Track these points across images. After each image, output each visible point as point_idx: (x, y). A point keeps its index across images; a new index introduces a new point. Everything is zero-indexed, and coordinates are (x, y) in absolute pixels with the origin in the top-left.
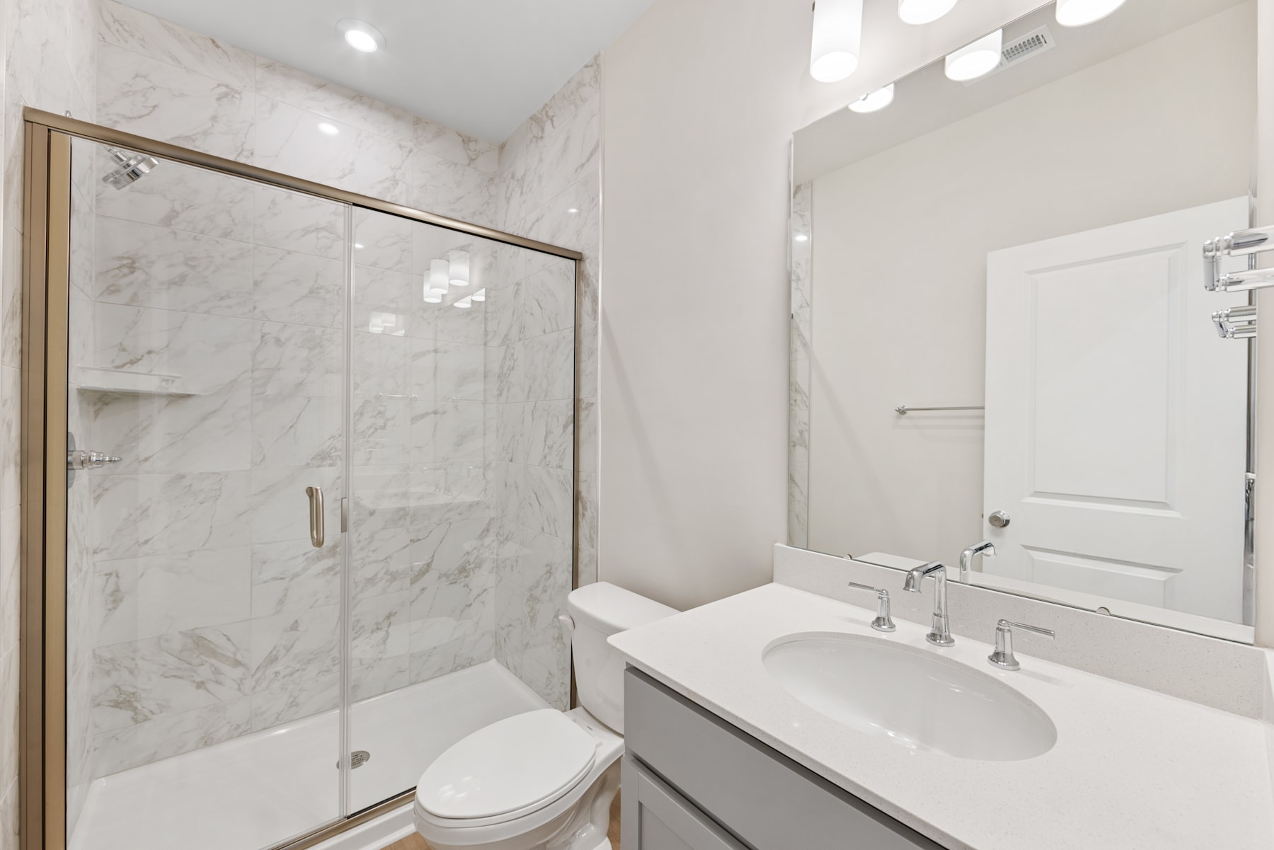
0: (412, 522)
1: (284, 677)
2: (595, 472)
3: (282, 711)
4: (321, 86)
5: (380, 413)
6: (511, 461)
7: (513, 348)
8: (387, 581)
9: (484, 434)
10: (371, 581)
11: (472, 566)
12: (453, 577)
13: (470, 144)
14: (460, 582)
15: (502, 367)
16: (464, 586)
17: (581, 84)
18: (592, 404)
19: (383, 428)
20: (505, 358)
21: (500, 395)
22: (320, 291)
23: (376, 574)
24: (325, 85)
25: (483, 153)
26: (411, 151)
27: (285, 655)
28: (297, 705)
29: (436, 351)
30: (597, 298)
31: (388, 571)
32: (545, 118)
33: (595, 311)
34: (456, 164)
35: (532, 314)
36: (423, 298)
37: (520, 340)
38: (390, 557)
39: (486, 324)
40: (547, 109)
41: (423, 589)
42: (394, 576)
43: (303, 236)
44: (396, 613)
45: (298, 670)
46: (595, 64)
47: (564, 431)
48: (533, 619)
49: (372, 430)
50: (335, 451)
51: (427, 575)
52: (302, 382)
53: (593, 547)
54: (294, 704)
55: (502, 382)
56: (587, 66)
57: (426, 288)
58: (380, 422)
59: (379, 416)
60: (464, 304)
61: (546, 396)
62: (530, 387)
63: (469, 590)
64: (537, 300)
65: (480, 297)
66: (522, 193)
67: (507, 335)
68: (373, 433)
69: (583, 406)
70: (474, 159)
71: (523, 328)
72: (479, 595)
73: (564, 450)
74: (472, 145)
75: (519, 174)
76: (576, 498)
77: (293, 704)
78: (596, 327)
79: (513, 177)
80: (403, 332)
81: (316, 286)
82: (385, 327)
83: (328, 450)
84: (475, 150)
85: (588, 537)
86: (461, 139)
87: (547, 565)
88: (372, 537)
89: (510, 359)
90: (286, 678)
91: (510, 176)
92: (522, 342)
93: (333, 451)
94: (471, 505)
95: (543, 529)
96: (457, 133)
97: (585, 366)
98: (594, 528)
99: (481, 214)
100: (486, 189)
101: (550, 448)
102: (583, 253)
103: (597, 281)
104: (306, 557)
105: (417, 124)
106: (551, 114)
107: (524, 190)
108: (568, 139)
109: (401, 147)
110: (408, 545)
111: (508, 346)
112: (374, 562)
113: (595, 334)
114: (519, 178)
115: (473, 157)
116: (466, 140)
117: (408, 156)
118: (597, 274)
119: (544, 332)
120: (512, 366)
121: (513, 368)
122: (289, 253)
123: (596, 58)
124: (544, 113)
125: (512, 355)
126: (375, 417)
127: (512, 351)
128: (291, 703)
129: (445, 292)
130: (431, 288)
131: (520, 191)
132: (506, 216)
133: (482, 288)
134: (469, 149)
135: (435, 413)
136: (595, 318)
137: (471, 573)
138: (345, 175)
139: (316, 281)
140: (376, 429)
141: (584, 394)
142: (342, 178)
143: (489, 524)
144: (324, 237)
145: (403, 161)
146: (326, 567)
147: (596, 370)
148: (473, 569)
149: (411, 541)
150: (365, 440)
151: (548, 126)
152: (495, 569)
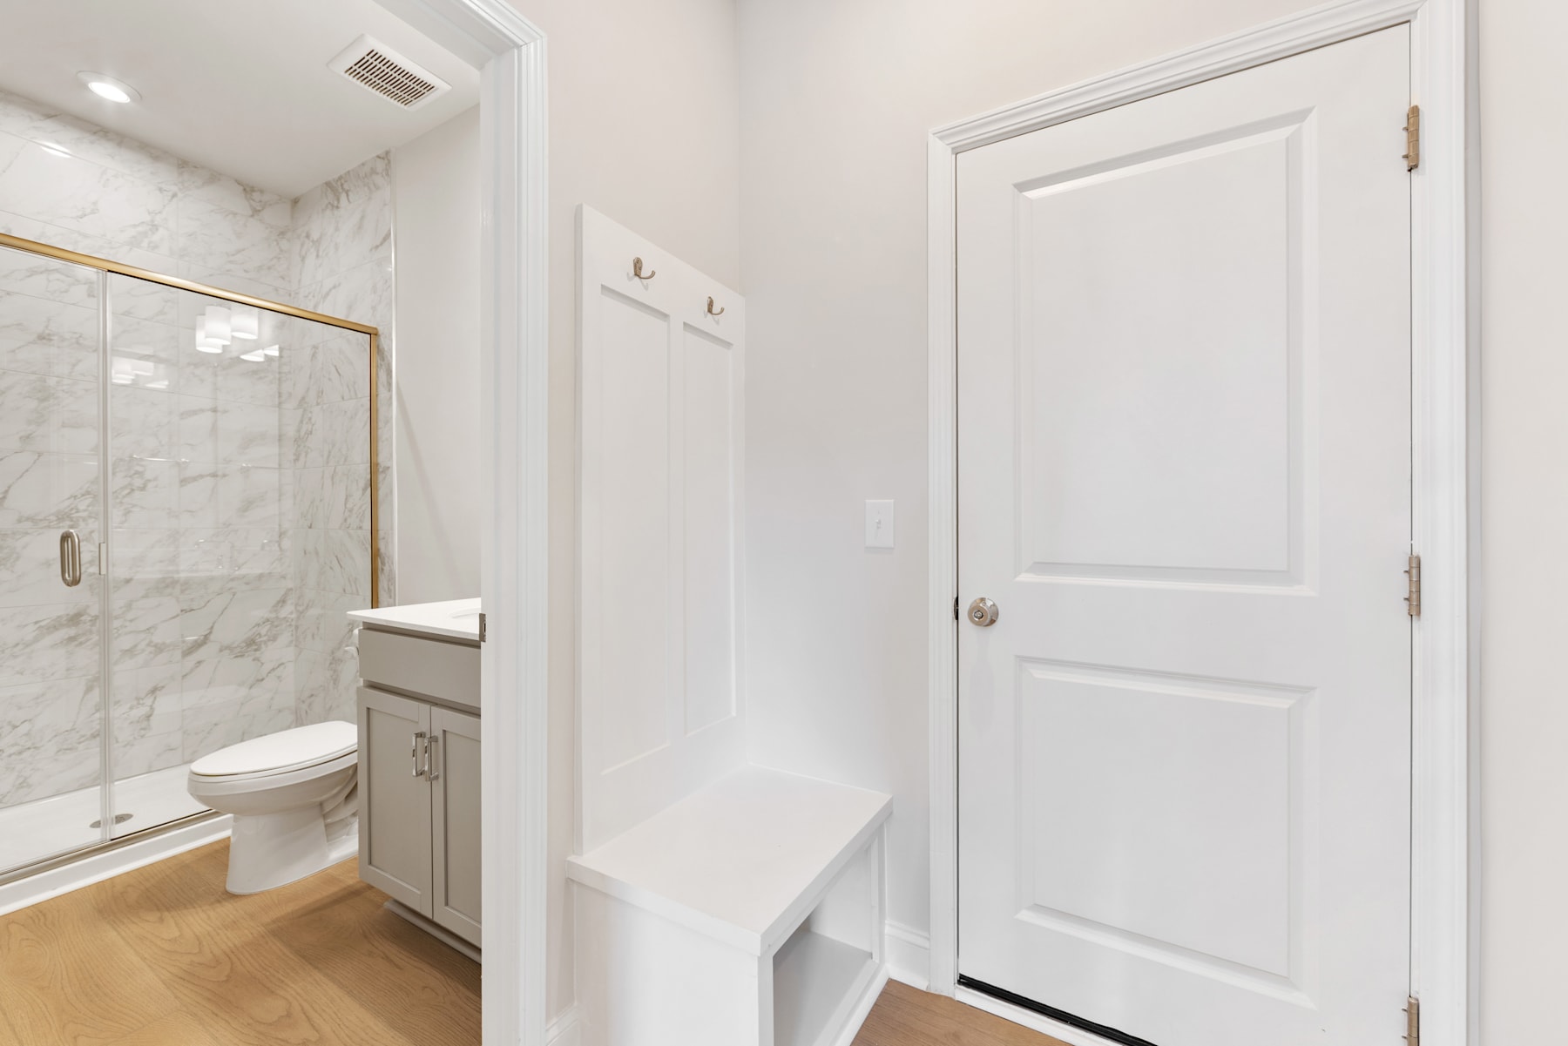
0: (182, 591)
1: (10, 756)
2: (392, 529)
3: (8, 793)
4: (49, 116)
5: (137, 472)
6: (310, 527)
7: (311, 412)
8: (151, 653)
9: (280, 500)
10: (130, 652)
11: (265, 638)
12: (239, 650)
13: (254, 194)
14: (248, 656)
15: (299, 431)
16: (254, 660)
17: (373, 171)
18: (388, 468)
19: (143, 488)
20: (301, 422)
21: (297, 460)
22: (52, 338)
23: (136, 646)
24: (56, 116)
25: (270, 205)
26: (174, 195)
27: (11, 732)
28: (29, 786)
29: (215, 410)
30: (391, 371)
31: (151, 642)
32: (341, 190)
33: (390, 384)
34: (235, 214)
35: (330, 379)
36: (195, 347)
37: (318, 404)
38: (154, 627)
39: (280, 385)
40: (343, 181)
41: (199, 662)
42: (159, 649)
43: (29, 276)
44: (163, 687)
45: (29, 748)
46: (385, 157)
47: (363, 494)
48: (336, 681)
49: (127, 491)
50: (77, 512)
51: (205, 647)
52: (30, 434)
53: (390, 597)
54: (25, 784)
55: (299, 446)
56: (379, 157)
57: (200, 336)
58: (138, 482)
59: (137, 476)
60: (256, 357)
61: (345, 460)
62: (330, 452)
63: (260, 664)
64: (335, 366)
65: (274, 352)
66: (317, 256)
67: (303, 398)
68: (129, 494)
69: (381, 470)
70: (259, 211)
71: (321, 393)
72: (273, 669)
73: (364, 511)
74: (256, 195)
75: (315, 235)
76: (375, 555)
77: (23, 784)
78: (391, 398)
79: (308, 236)
80: (166, 383)
81: (47, 332)
82: (137, 375)
83: (66, 510)
84: (260, 201)
85: (386, 589)
86: (242, 188)
87: (349, 624)
88: (129, 606)
89: (307, 423)
90: (13, 757)
91: (304, 235)
92: (320, 406)
93: (73, 512)
94: (261, 576)
95: (344, 590)
96: (236, 181)
97: (382, 433)
98: (391, 579)
99: (269, 268)
100: (275, 243)
101: (351, 511)
102: (378, 328)
103: (391, 356)
104: (38, 625)
105: (183, 167)
106: (346, 186)
107: (321, 253)
108: (363, 218)
109: (161, 190)
110: (178, 616)
111: (305, 410)
112: (131, 632)
113: (391, 404)
114: (315, 239)
115: (258, 208)
116: (248, 189)
117: (171, 200)
118: (391, 350)
119: (343, 398)
120: (310, 429)
121: (311, 433)
122: (8, 294)
123: (387, 153)
124: (339, 183)
125: (310, 419)
126: (130, 477)
127: (310, 415)
128: (20, 784)
129: (227, 343)
130: (206, 337)
131: (315, 254)
132: (301, 274)
133: (275, 344)
134: (253, 200)
135: (214, 475)
136: (390, 390)
137: (263, 646)
138: (85, 215)
139: (47, 327)
140: (133, 490)
141: (382, 459)
142: (81, 218)
143: (286, 595)
144: (58, 280)
145: (164, 206)
146: (67, 637)
147: (391, 437)
148: (265, 642)
149: (182, 611)
150: (118, 501)
151: (343, 197)
152: (294, 643)
